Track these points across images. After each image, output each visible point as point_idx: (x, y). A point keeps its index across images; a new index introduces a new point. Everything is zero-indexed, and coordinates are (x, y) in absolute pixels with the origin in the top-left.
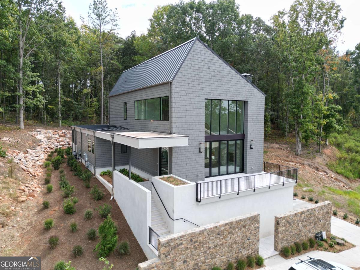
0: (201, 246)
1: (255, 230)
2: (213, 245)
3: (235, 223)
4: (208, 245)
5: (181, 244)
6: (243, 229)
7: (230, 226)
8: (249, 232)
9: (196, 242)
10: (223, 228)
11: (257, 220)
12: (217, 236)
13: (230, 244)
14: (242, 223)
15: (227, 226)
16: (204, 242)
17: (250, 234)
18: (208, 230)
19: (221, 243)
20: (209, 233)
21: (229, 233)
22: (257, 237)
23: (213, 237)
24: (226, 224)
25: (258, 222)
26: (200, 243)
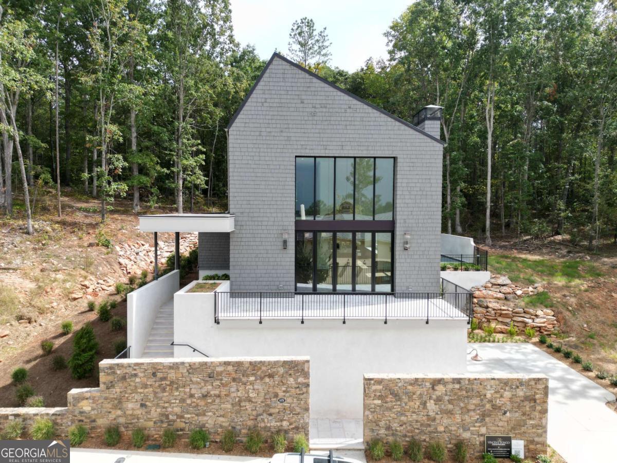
0: (174, 388)
1: (298, 387)
2: (199, 391)
3: (247, 365)
4: (187, 390)
5: (136, 375)
6: (267, 380)
7: (236, 368)
8: (284, 389)
9: (164, 379)
10: (220, 369)
11: (303, 370)
12: (207, 379)
13: (237, 399)
14: (264, 368)
15: (230, 368)
16: (181, 383)
17: (284, 392)
18: (187, 365)
19: (217, 392)
20: (190, 371)
21: (234, 380)
22: (302, 402)
23: (199, 380)
24: (227, 364)
25: (306, 375)
26: (172, 383)
